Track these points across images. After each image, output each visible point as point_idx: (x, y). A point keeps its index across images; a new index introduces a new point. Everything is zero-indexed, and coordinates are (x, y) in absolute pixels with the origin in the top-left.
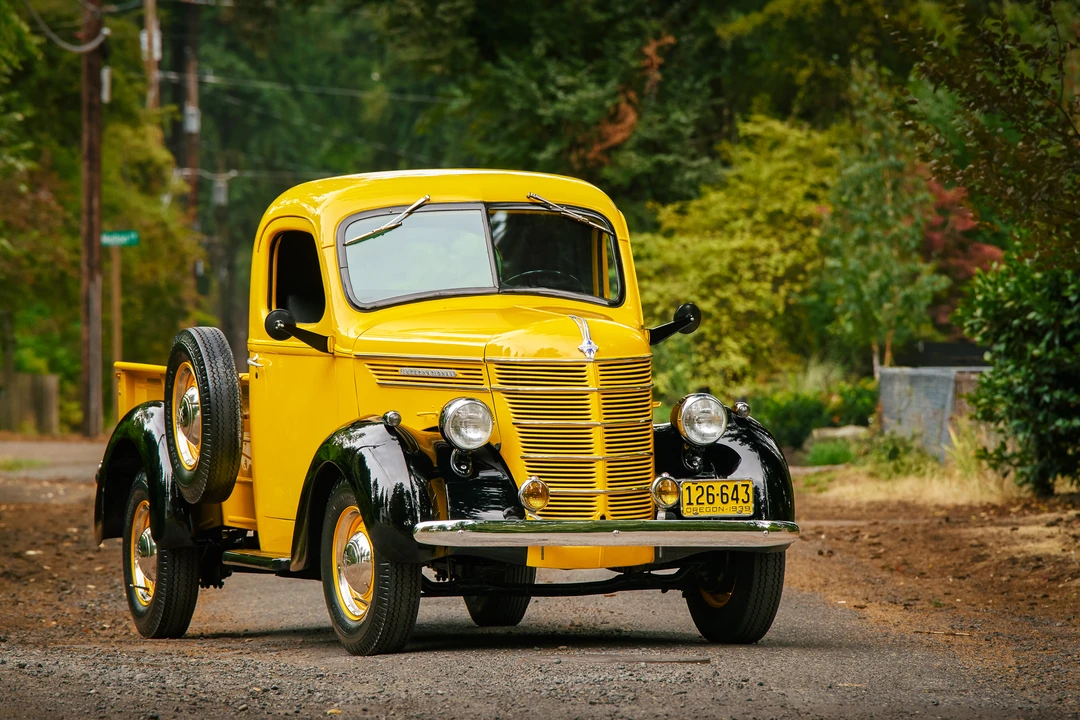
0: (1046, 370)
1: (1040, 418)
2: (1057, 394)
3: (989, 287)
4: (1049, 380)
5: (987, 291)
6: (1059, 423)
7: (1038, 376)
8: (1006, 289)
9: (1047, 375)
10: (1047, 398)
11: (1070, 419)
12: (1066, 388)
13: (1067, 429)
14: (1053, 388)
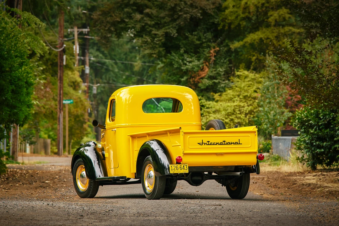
0: (314, 136)
1: (313, 149)
2: (317, 143)
3: (300, 114)
4: (315, 139)
5: (299, 115)
6: (318, 150)
7: (312, 138)
8: (304, 115)
9: (315, 138)
10: (315, 144)
11: (321, 149)
12: (320, 141)
13: (320, 152)
14: (316, 141)
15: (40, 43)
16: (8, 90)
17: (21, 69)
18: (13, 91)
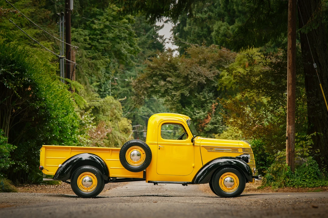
0: (259, 158)
1: (258, 166)
2: (261, 162)
4: (259, 160)
6: (261, 167)
7: (257, 159)
9: (259, 159)
10: (259, 163)
11: (263, 167)
12: (262, 161)
13: (262, 168)
14: (260, 161)
15: (83, 100)
16: (56, 131)
17: (66, 117)
18: (60, 131)
